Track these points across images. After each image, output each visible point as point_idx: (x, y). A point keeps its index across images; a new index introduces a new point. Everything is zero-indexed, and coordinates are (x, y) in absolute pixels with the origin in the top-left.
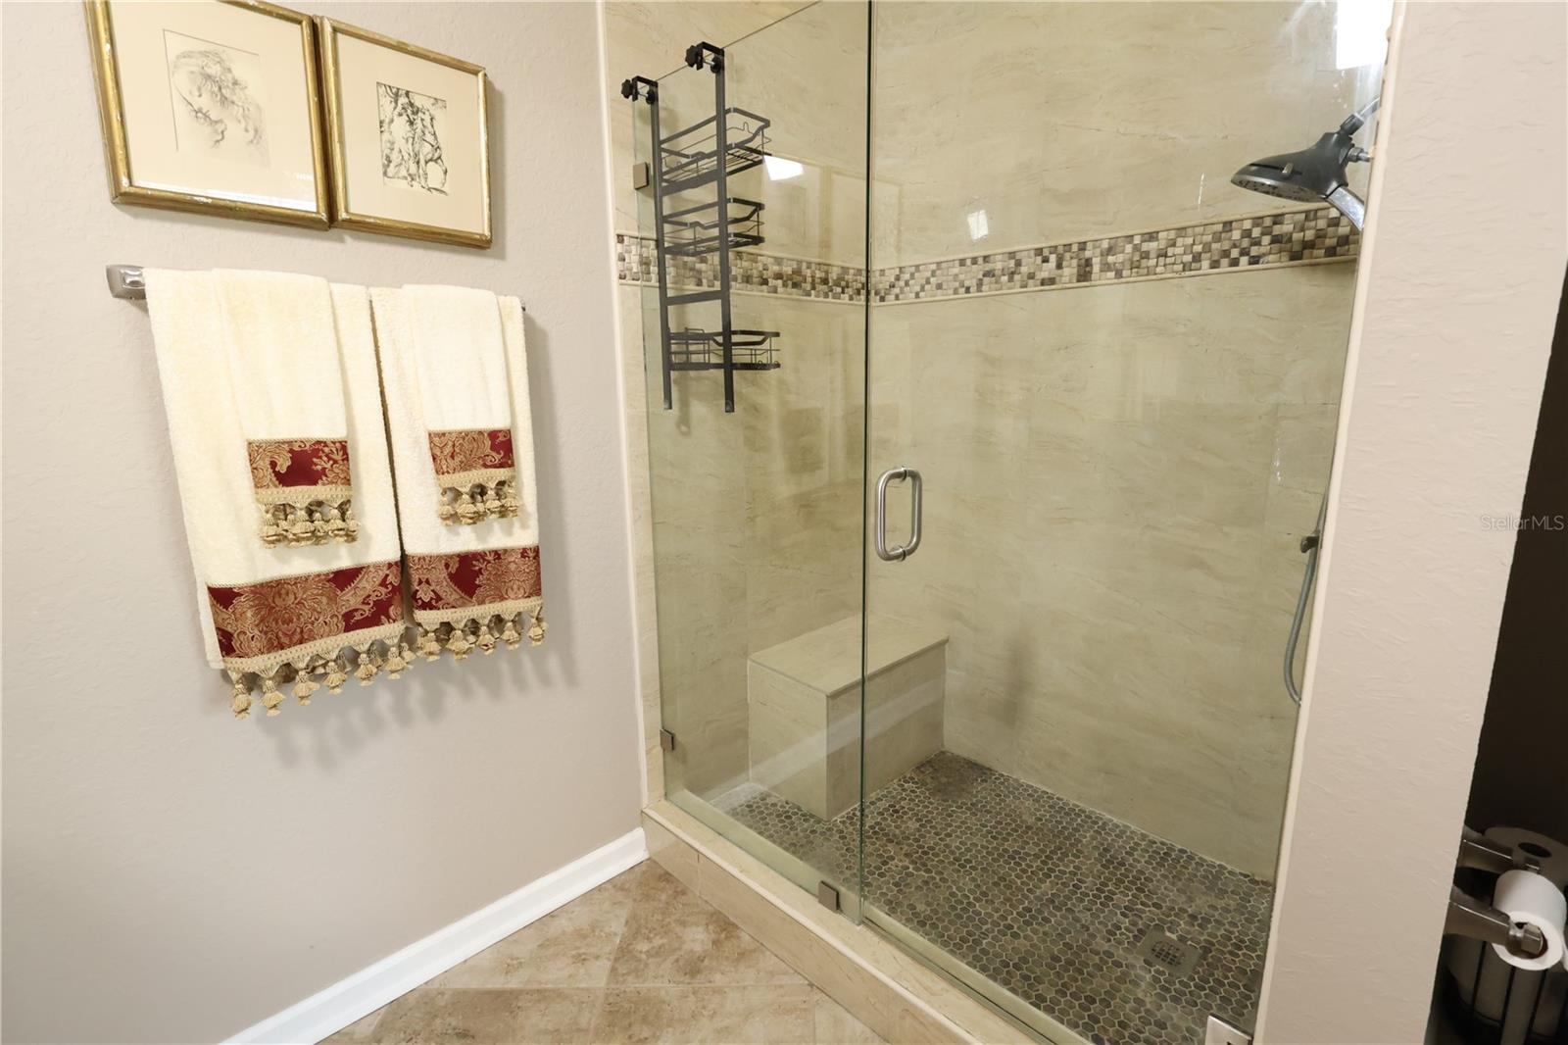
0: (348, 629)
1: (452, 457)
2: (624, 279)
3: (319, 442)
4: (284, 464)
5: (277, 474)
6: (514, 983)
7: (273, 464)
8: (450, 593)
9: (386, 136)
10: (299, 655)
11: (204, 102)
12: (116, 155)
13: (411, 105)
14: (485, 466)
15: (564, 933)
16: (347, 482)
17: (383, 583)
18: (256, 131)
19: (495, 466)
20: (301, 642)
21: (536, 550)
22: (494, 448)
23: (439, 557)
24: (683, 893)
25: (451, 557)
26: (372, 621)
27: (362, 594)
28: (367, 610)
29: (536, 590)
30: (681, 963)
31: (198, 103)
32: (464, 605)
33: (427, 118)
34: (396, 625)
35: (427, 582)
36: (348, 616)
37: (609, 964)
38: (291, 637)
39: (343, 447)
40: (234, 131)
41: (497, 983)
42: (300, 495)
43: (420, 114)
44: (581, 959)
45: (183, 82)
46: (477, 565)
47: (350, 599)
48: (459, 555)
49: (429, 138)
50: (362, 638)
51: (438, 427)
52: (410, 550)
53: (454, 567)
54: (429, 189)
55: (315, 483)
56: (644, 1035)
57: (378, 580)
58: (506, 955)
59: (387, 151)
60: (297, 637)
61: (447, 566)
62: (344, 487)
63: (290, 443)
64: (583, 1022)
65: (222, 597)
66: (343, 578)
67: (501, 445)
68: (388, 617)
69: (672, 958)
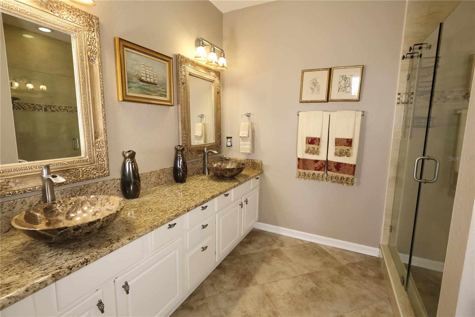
0: (315, 170)
1: (338, 143)
2: (399, 104)
3: (315, 138)
4: (310, 141)
5: (309, 142)
6: (330, 253)
7: (308, 141)
8: (334, 170)
9: (340, 84)
10: (307, 172)
11: (312, 87)
12: (301, 98)
13: (346, 77)
14: (345, 146)
15: (346, 254)
16: (319, 145)
17: (322, 164)
18: (319, 89)
19: (346, 146)
20: (307, 170)
21: (355, 166)
22: (347, 142)
23: (333, 162)
24: (379, 267)
25: (335, 162)
26: (319, 170)
27: (318, 165)
28: (319, 168)
29: (353, 174)
30: (363, 273)
31: (311, 87)
32: (336, 172)
33: (349, 79)
34: (322, 172)
35: (330, 166)
36: (315, 168)
37: (349, 263)
38: (306, 168)
39: (319, 139)
40: (316, 90)
41: (327, 251)
42: (311, 146)
43: (347, 79)
44: (345, 259)
45: (310, 84)
46: (341, 165)
47: (316, 165)
48: (337, 162)
49: (348, 83)
50: (317, 172)
51: (337, 137)
52: (329, 159)
53: (336, 164)
54: (347, 92)
55: (313, 144)
56: (343, 274)
57: (321, 163)
58: (333, 249)
59: (339, 87)
60: (307, 169)
61: (334, 164)
62: (318, 146)
63: (311, 138)
64: (335, 265)
65: (299, 159)
66: (316, 161)
67: (349, 142)
68: (321, 170)
69: (362, 271)
